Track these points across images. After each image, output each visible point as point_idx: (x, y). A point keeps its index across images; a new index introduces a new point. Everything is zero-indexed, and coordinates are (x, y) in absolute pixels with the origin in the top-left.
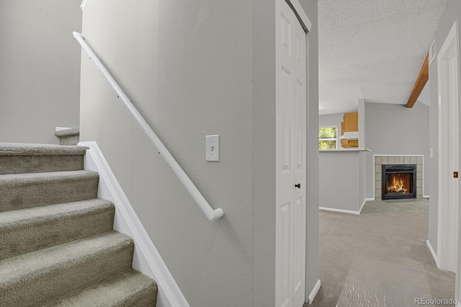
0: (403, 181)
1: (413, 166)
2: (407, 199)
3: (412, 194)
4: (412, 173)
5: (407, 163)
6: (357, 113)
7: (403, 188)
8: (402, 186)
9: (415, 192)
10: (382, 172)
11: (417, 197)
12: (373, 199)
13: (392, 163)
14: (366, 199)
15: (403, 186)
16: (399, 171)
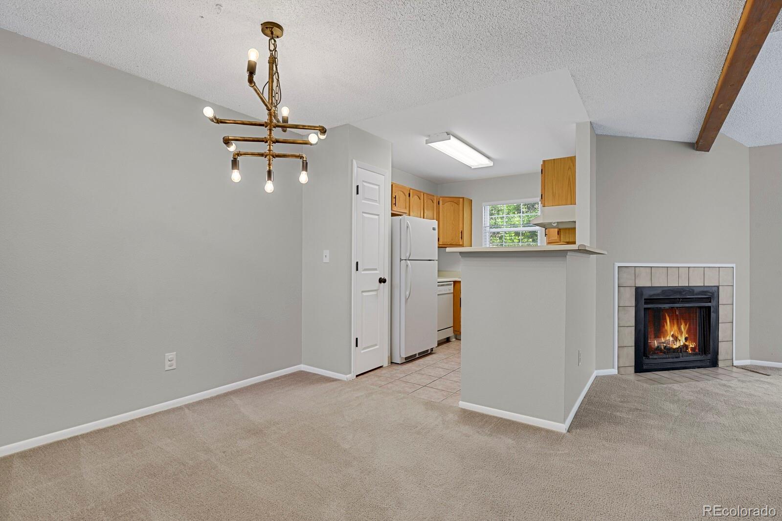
0: (686, 325)
1: (711, 291)
2: (697, 370)
3: (709, 356)
4: (709, 308)
5: (696, 282)
6: (572, 160)
7: (686, 341)
8: (685, 335)
9: (716, 353)
10: (636, 306)
11: (721, 364)
12: (614, 371)
13: (661, 281)
14: (596, 373)
15: (687, 336)
16: (678, 302)
